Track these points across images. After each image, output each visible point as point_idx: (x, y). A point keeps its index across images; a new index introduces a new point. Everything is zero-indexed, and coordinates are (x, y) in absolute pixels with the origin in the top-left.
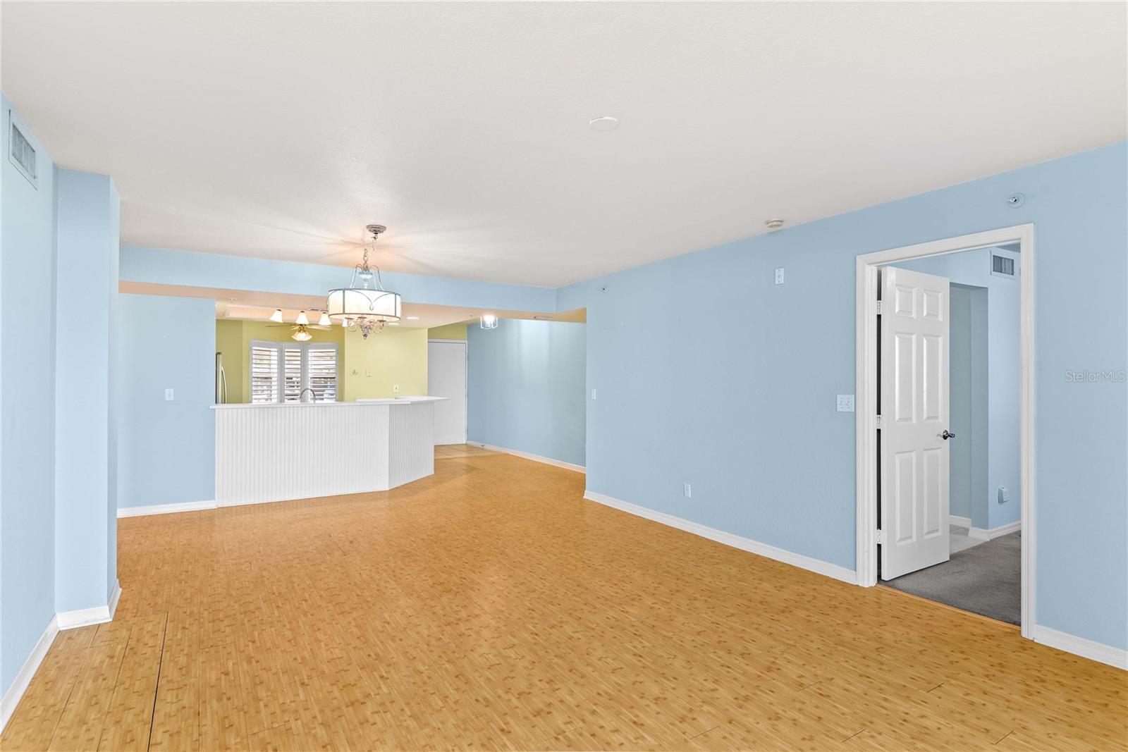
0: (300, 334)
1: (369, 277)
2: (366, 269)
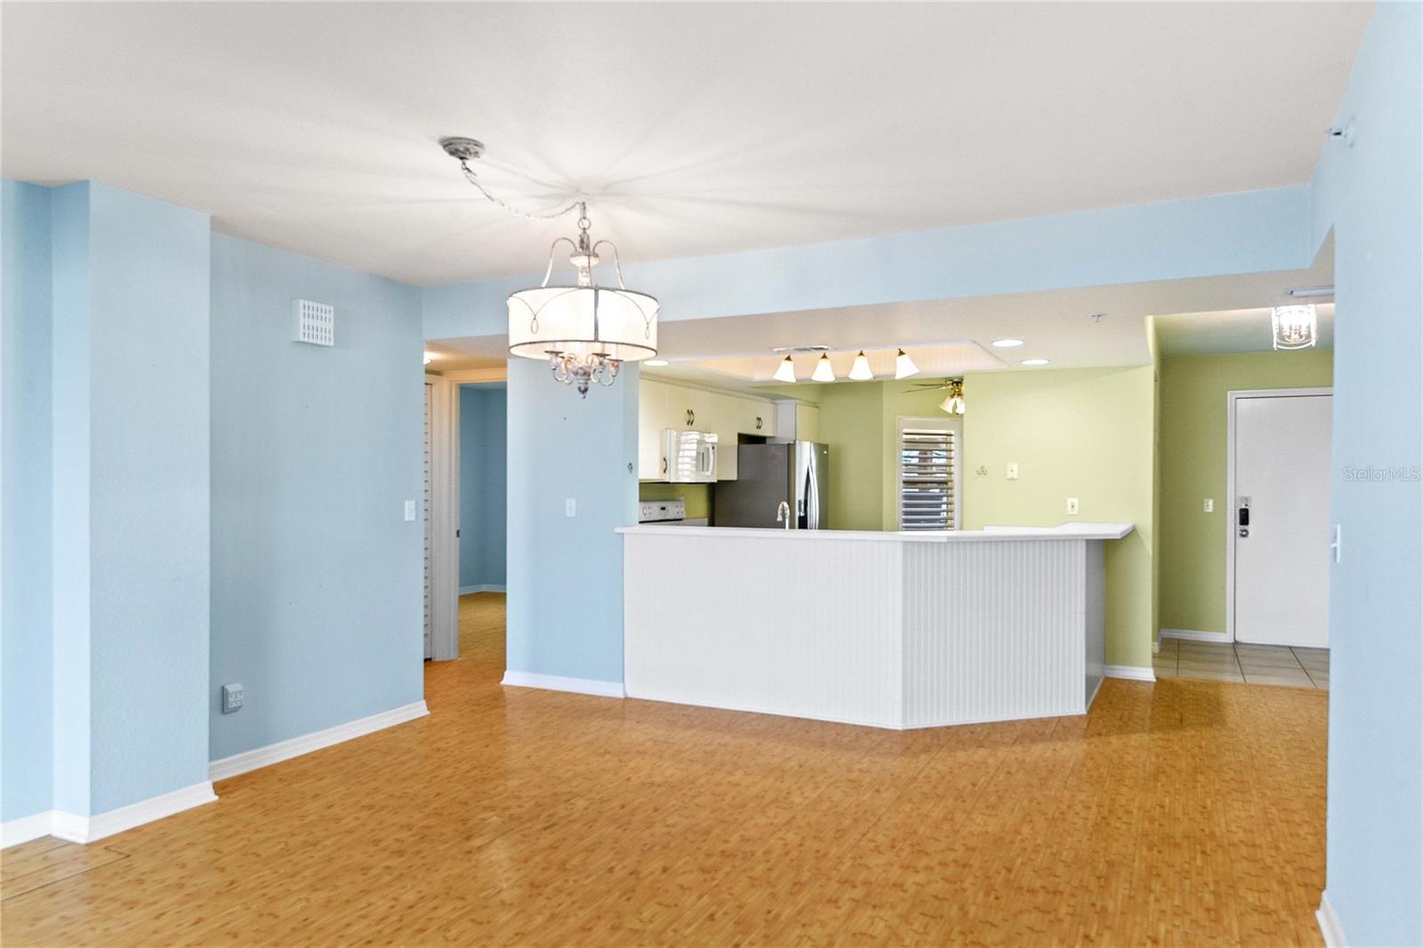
2: (584, 247)
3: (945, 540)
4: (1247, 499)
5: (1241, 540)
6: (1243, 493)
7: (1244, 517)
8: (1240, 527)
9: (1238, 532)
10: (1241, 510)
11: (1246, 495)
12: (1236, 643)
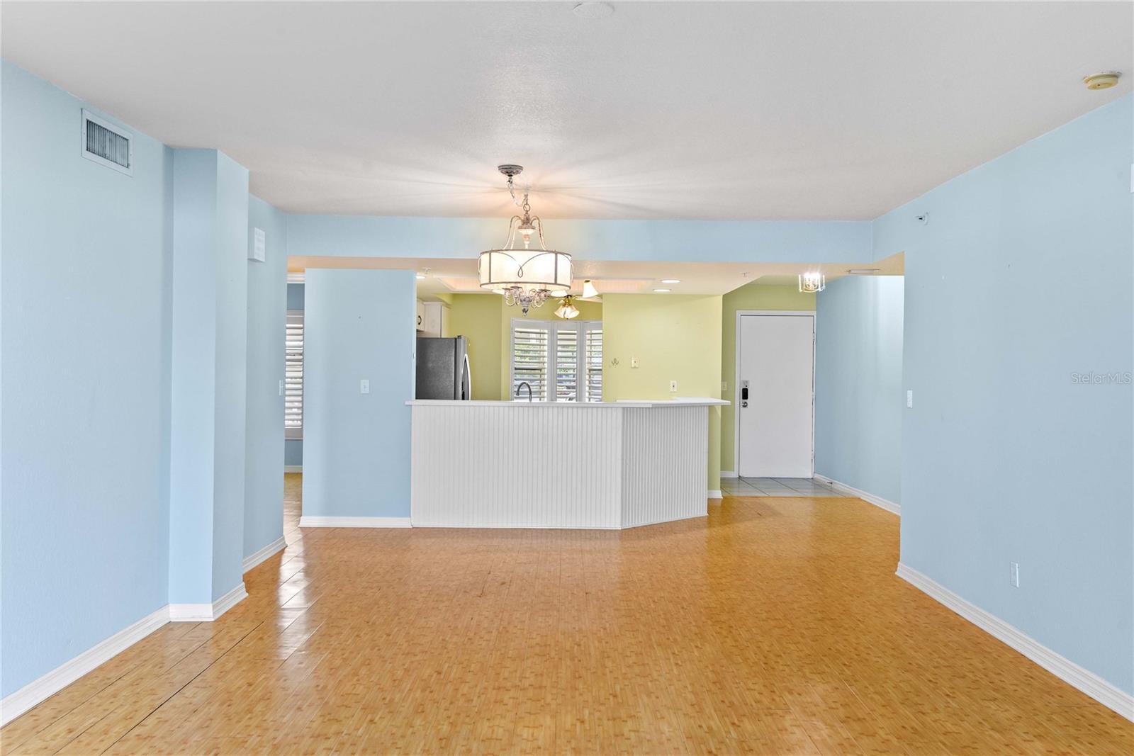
0: (564, 309)
1: (530, 232)
2: (527, 222)
3: (651, 406)
4: (747, 382)
5: (742, 409)
6: (744, 378)
7: (745, 394)
8: (742, 401)
9: (742, 404)
10: (743, 389)
11: (747, 379)
12: (740, 477)
